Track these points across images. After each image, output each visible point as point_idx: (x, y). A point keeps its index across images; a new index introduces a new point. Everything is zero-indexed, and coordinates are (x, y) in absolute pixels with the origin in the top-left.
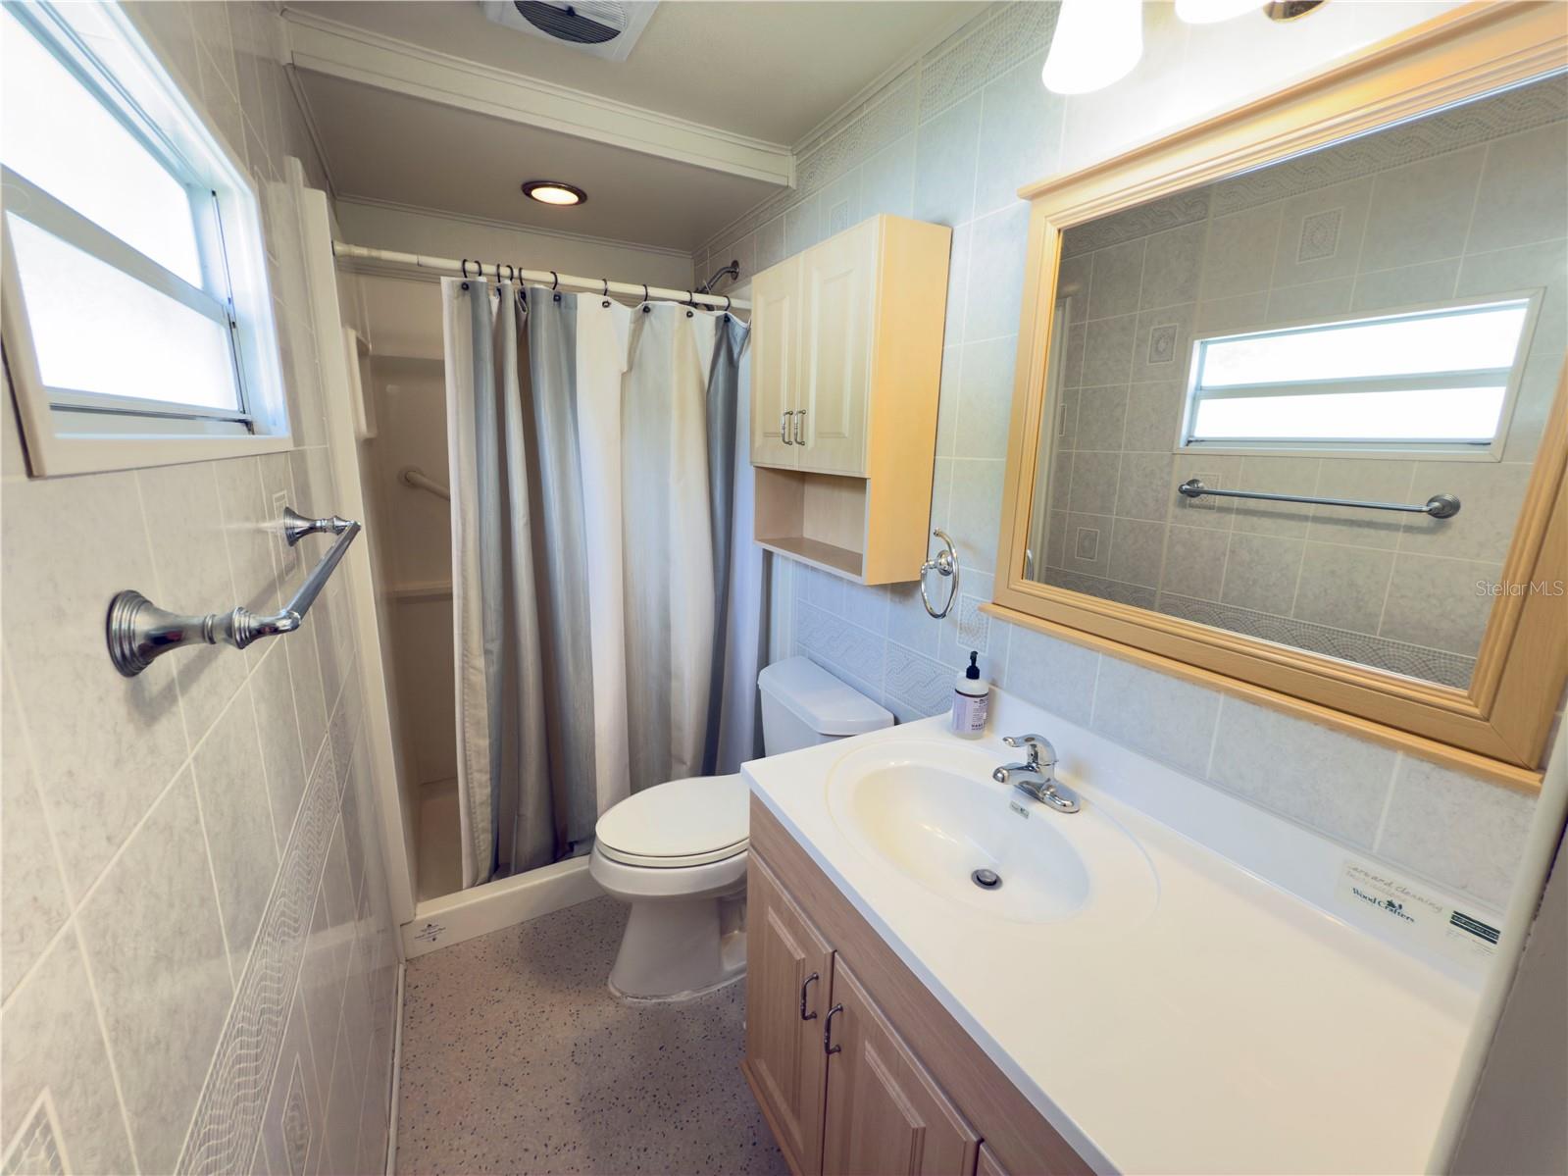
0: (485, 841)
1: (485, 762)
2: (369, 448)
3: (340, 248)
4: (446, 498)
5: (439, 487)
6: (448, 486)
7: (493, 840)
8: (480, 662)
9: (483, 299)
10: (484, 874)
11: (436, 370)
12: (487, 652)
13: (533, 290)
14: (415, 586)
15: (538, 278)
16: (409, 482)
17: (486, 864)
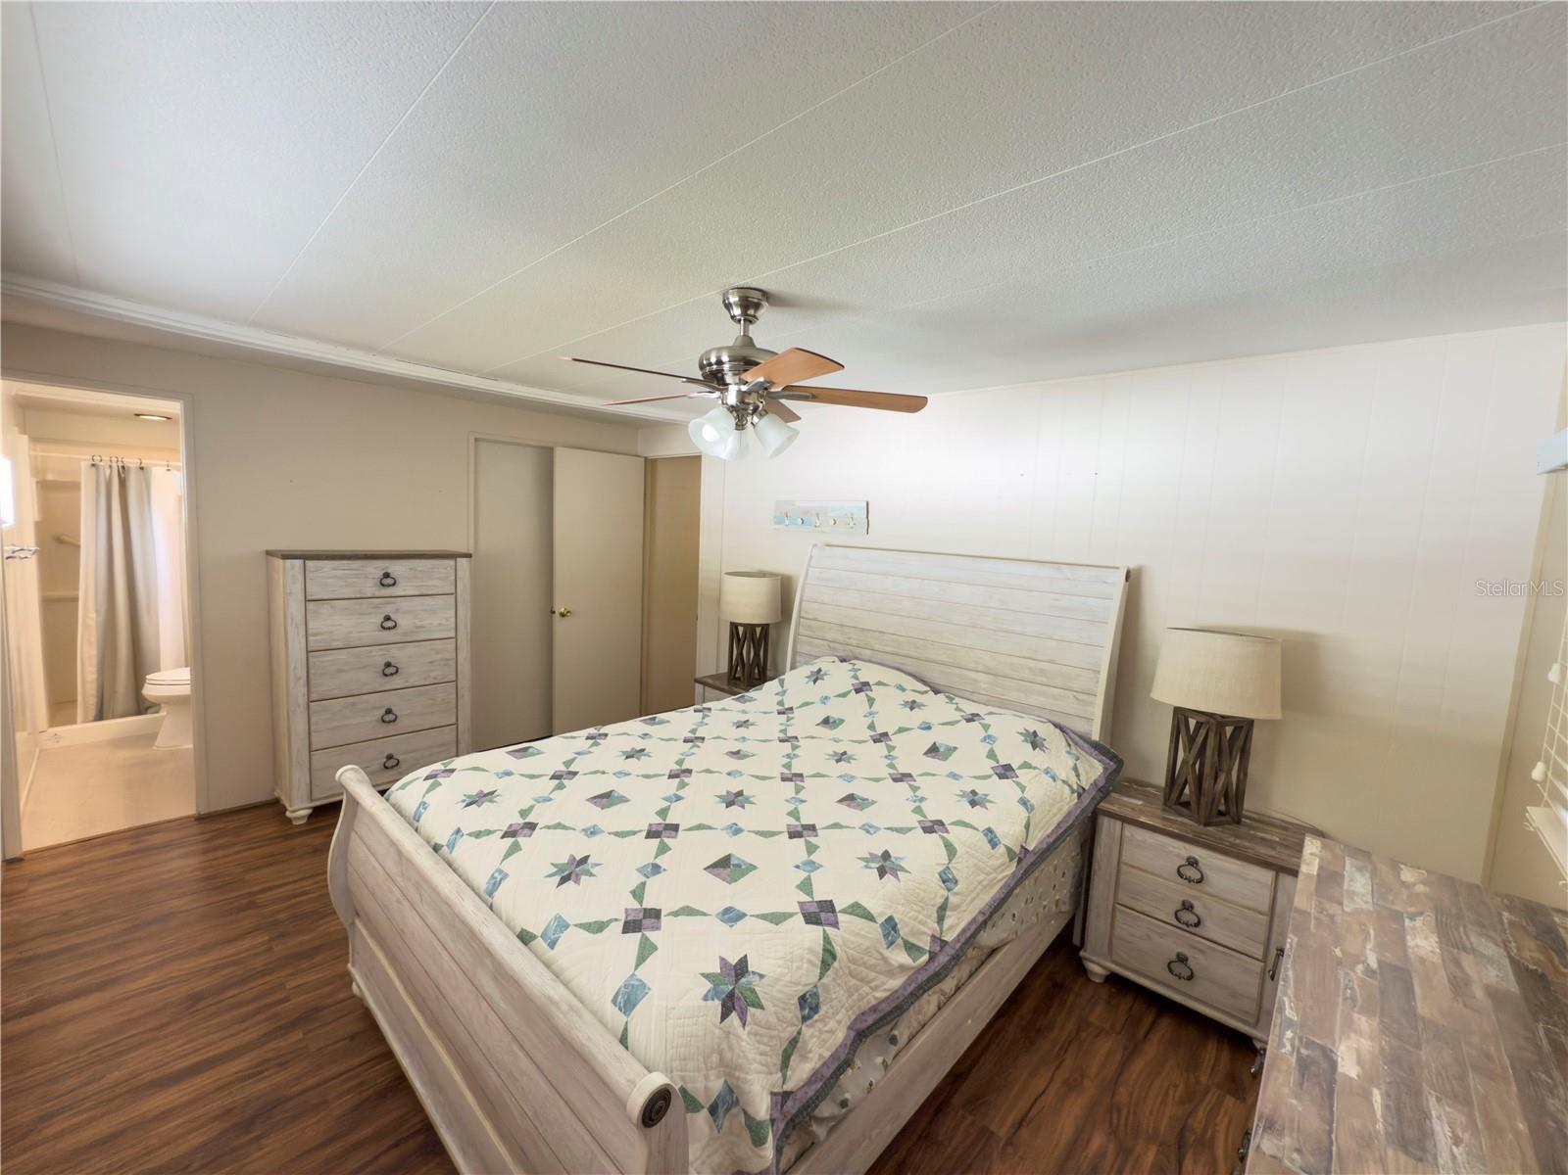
0: (93, 701)
1: (94, 661)
2: (38, 525)
3: (33, 453)
4: (78, 547)
5: (74, 542)
6: (79, 541)
7: (97, 703)
8: (93, 615)
9: (101, 471)
10: (91, 718)
11: (75, 487)
12: (97, 611)
13: (128, 467)
14: (60, 593)
15: (132, 462)
16: (59, 540)
17: (93, 712)
